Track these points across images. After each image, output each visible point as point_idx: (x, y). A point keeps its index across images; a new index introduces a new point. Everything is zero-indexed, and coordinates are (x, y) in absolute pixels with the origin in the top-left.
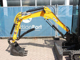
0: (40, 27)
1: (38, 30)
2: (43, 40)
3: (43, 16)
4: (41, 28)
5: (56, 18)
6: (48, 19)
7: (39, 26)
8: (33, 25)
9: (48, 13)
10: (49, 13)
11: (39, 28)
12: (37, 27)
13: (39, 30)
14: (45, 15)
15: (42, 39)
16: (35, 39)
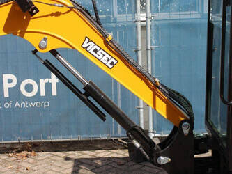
0: (48, 86)
1: (38, 104)
2: (67, 159)
3: (22, 35)
4: (54, 93)
5: (101, 42)
6: (54, 52)
7: (43, 82)
8: (6, 77)
9: (52, 14)
10: (57, 14)
11: (43, 93)
12: (29, 88)
13: (46, 105)
14: (33, 25)
15: (62, 154)
16: (24, 153)
